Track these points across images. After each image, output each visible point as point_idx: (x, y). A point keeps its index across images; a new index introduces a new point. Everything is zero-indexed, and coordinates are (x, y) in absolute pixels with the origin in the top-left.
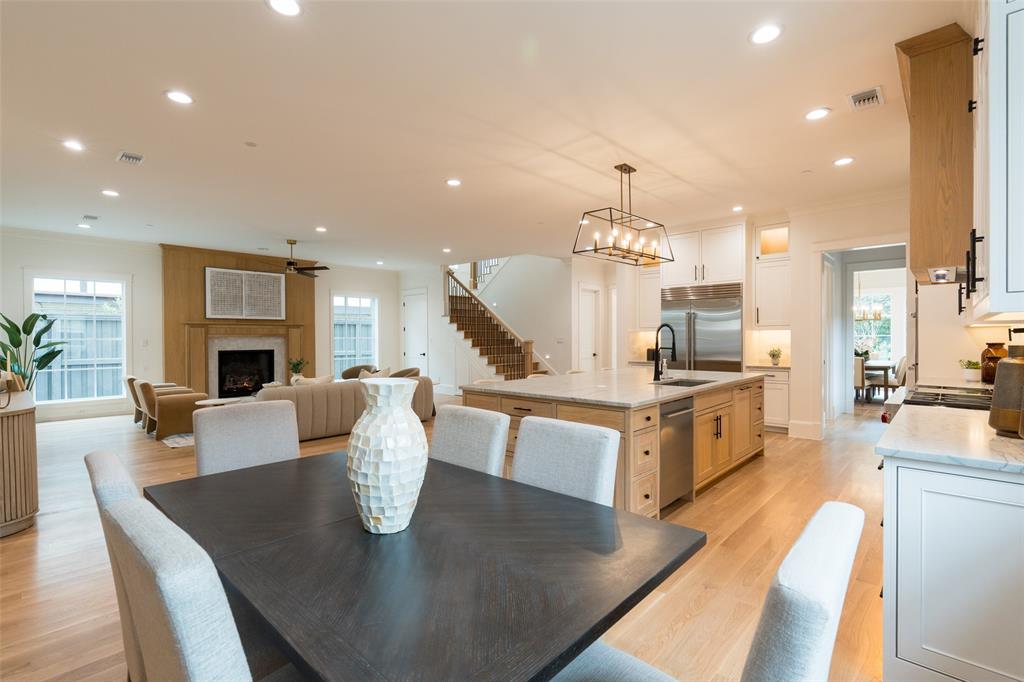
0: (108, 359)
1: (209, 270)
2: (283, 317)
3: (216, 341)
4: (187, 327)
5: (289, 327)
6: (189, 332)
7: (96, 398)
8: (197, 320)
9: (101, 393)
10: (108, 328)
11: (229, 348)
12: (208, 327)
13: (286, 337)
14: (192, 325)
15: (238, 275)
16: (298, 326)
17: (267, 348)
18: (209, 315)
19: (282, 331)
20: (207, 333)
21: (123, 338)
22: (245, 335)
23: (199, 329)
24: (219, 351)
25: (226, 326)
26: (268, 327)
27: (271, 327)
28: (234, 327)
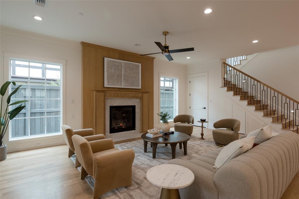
0: (53, 109)
1: (106, 59)
2: (140, 88)
3: (109, 100)
4: (95, 92)
5: (143, 93)
6: (96, 95)
7: (46, 135)
8: (100, 88)
9: (49, 131)
10: (53, 93)
11: (115, 105)
12: (105, 92)
13: (141, 98)
14: (97, 91)
15: (120, 63)
16: (147, 93)
17: (132, 104)
18: (106, 85)
19: (140, 95)
20: (105, 96)
21: (61, 98)
22: (123, 97)
23: (101, 93)
24: (110, 106)
25: (114, 92)
26: (134, 93)
27: (135, 93)
28: (118, 92)
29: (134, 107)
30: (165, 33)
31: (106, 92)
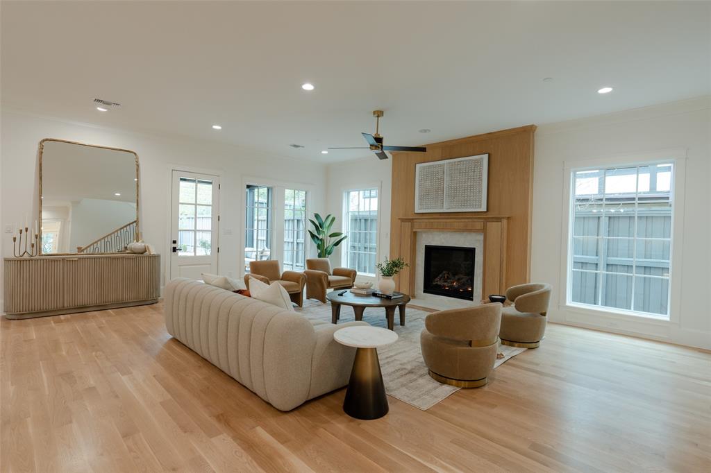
1: (418, 166)
2: (484, 208)
3: (423, 236)
4: (400, 221)
5: (488, 220)
8: (407, 215)
11: (434, 243)
12: (413, 221)
13: (485, 232)
14: (403, 220)
15: (441, 165)
16: (498, 219)
17: (467, 245)
18: (417, 210)
19: (479, 225)
22: (443, 229)
23: (407, 223)
24: (426, 246)
25: (427, 221)
26: (463, 220)
27: (466, 221)
28: (432, 221)
29: (470, 252)
30: (379, 114)
31: (415, 221)
